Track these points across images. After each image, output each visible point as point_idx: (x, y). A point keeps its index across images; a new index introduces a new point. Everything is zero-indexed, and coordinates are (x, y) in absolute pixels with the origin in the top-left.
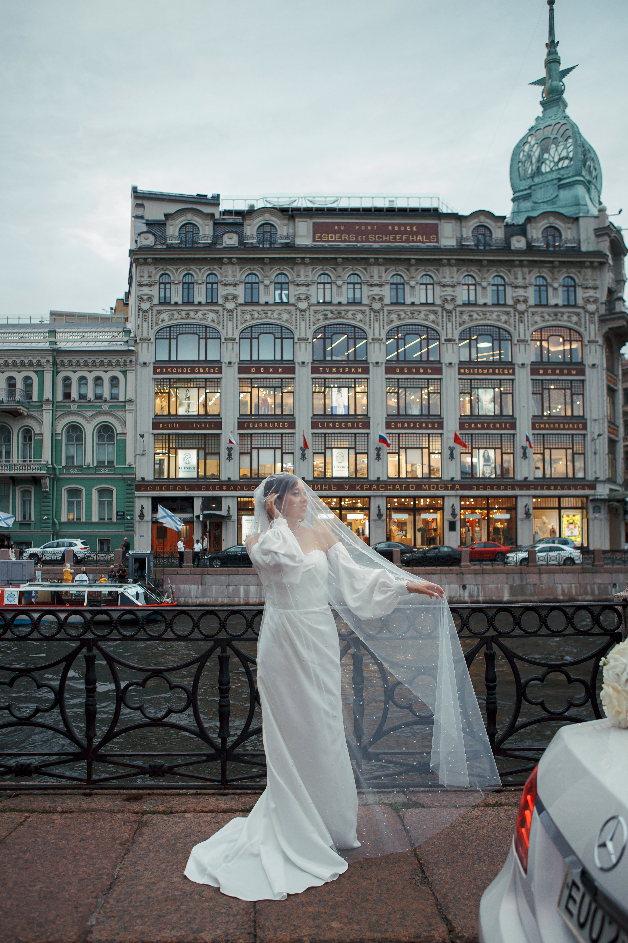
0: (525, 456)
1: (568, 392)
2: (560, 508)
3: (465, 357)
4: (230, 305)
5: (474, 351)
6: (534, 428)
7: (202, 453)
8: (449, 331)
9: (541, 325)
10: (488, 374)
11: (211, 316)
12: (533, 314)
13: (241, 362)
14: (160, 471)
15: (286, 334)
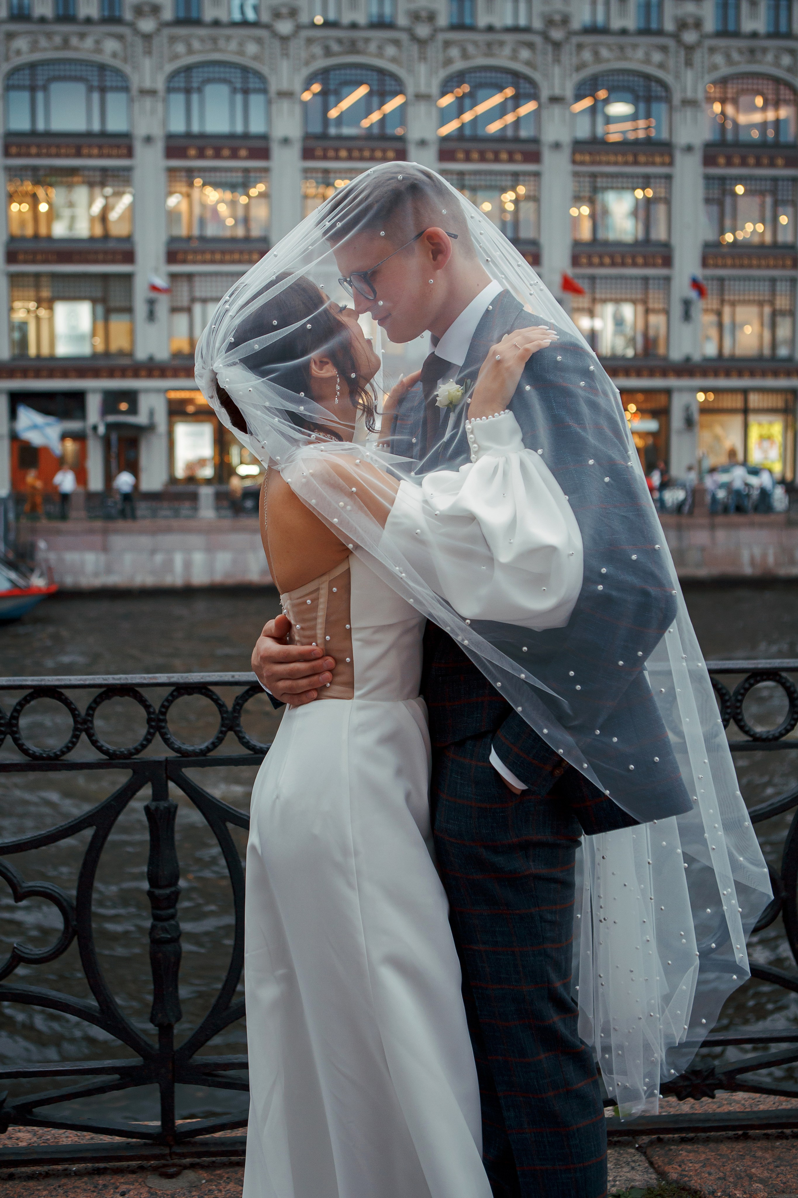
0: (687, 316)
1: (769, 200)
2: (746, 411)
3: (583, 131)
4: (147, 25)
5: (600, 120)
6: (705, 264)
7: (100, 309)
8: (557, 81)
9: (725, 70)
10: (626, 163)
11: (111, 45)
12: (712, 50)
13: (170, 137)
14: (23, 342)
15: (254, 83)
